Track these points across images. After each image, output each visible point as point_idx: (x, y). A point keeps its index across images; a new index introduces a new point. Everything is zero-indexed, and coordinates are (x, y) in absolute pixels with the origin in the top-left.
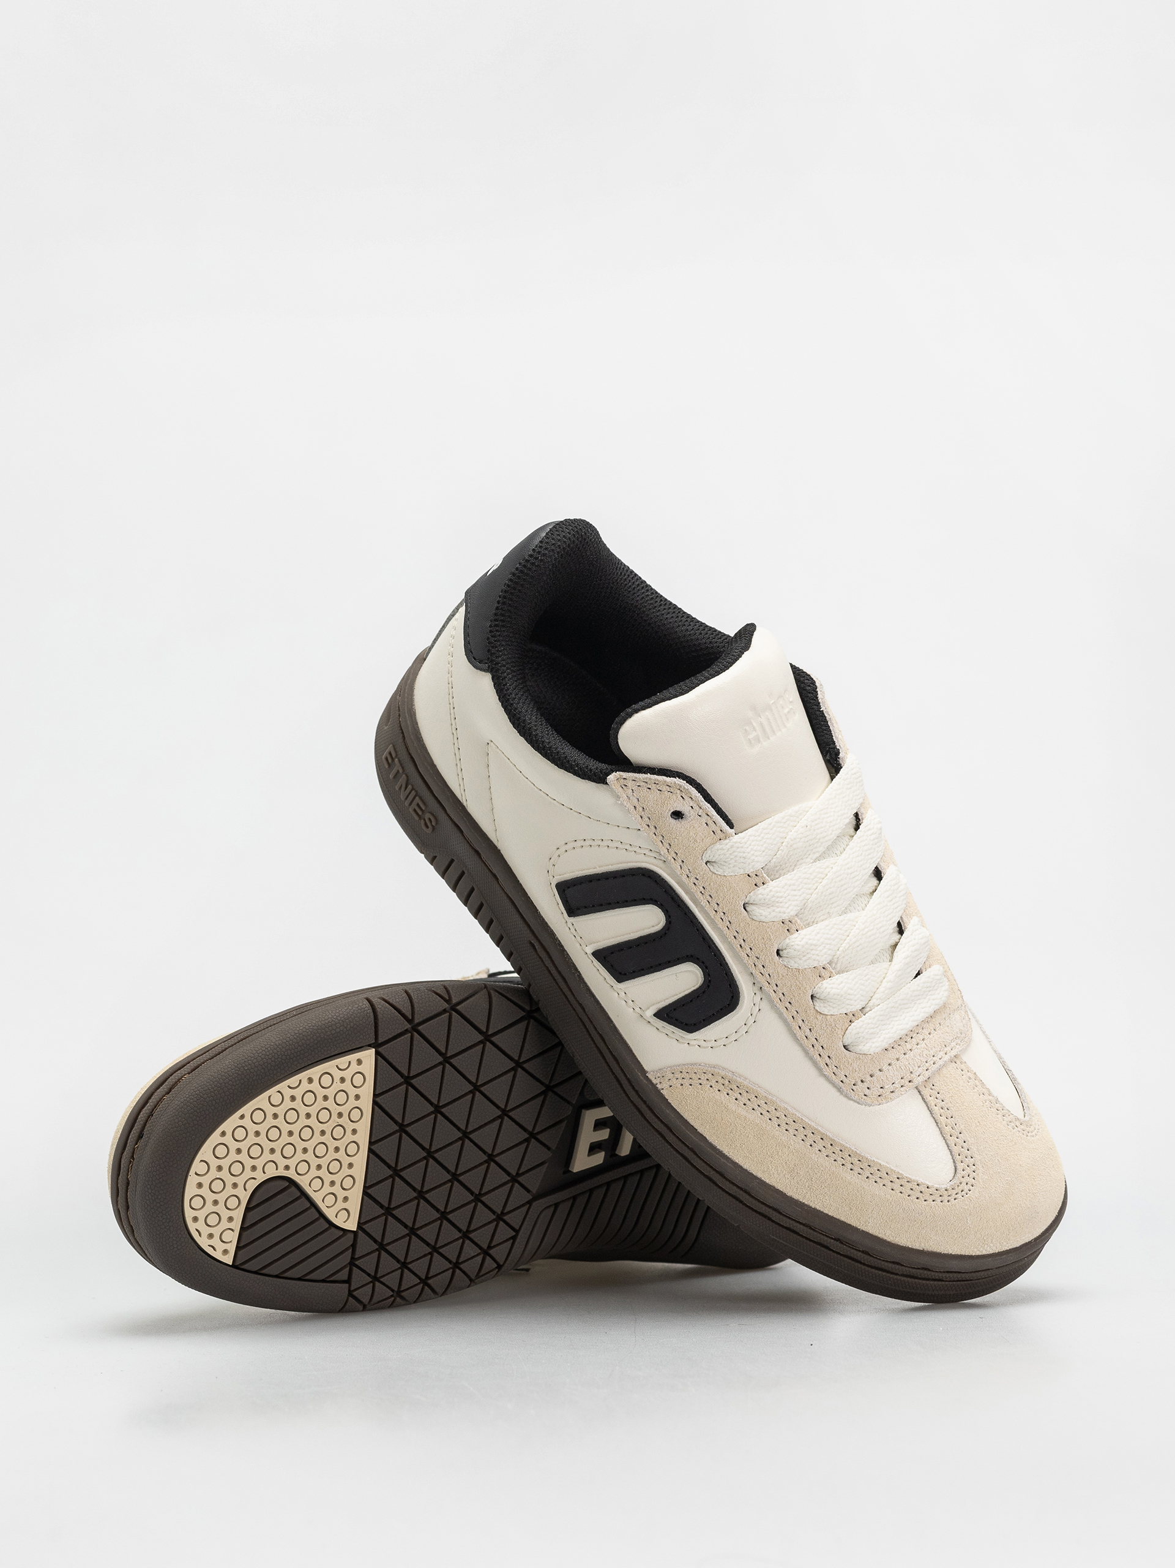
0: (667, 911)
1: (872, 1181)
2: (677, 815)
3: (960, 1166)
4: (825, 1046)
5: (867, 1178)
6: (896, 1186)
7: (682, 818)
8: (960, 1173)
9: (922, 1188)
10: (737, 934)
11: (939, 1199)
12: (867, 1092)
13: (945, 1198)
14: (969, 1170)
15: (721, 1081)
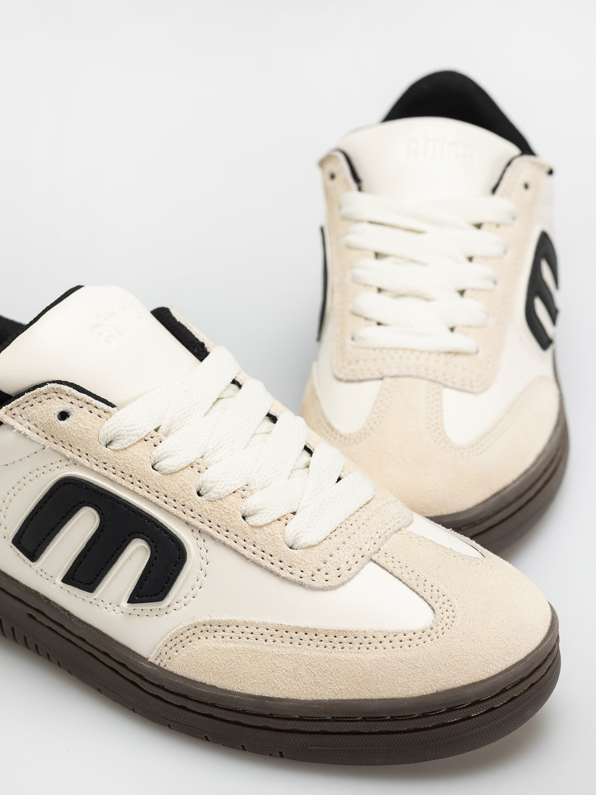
0: (96, 505)
1: (363, 649)
2: (64, 416)
3: (436, 606)
4: (272, 553)
5: (359, 648)
6: (386, 644)
7: (68, 416)
8: (438, 611)
9: (409, 636)
10: (157, 494)
11: (428, 639)
12: (327, 577)
13: (434, 636)
14: (446, 606)
15: (204, 628)
